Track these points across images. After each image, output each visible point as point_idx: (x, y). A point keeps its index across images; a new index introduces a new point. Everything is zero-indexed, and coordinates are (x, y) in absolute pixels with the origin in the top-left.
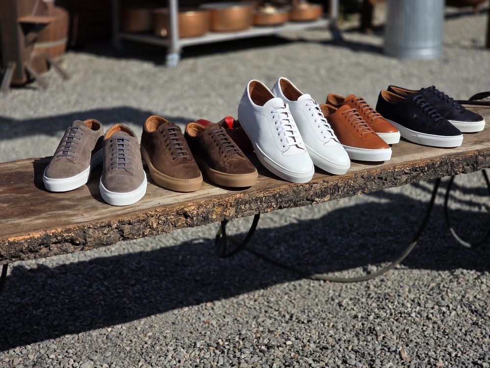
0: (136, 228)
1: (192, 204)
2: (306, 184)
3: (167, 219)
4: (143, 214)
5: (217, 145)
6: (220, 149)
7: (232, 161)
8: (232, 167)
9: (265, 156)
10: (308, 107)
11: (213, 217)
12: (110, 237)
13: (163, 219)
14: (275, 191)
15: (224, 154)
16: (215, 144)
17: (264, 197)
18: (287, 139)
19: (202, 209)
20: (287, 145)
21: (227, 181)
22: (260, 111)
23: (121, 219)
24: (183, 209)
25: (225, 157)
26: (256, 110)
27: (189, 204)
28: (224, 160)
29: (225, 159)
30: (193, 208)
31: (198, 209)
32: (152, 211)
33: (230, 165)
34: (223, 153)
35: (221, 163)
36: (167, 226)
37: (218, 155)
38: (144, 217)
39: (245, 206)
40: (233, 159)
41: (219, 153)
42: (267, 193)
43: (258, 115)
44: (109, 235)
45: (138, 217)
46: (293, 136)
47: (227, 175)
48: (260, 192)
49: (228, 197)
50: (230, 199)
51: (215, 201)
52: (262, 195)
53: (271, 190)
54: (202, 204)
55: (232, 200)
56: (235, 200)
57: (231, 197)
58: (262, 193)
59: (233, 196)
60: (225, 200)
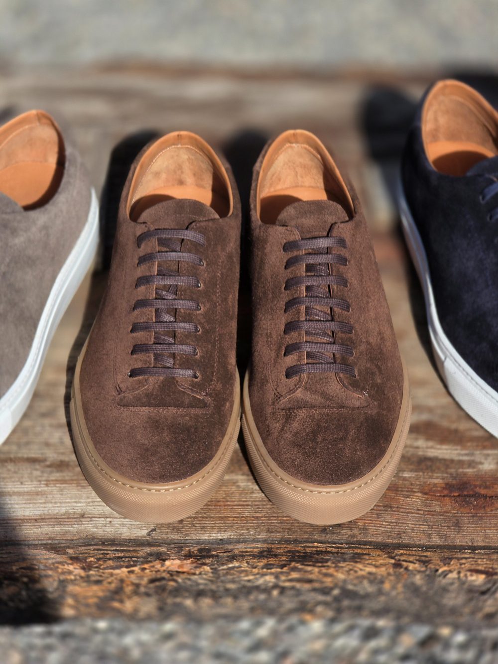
48: (268, 566)
49: (127, 567)
50: (132, 572)
51: (70, 572)
52: (270, 579)
53: (309, 568)
54: (12, 573)
55: (141, 578)
56: (152, 581)
57: (136, 569)
58: (271, 574)
59: (146, 566)
60: (112, 575)
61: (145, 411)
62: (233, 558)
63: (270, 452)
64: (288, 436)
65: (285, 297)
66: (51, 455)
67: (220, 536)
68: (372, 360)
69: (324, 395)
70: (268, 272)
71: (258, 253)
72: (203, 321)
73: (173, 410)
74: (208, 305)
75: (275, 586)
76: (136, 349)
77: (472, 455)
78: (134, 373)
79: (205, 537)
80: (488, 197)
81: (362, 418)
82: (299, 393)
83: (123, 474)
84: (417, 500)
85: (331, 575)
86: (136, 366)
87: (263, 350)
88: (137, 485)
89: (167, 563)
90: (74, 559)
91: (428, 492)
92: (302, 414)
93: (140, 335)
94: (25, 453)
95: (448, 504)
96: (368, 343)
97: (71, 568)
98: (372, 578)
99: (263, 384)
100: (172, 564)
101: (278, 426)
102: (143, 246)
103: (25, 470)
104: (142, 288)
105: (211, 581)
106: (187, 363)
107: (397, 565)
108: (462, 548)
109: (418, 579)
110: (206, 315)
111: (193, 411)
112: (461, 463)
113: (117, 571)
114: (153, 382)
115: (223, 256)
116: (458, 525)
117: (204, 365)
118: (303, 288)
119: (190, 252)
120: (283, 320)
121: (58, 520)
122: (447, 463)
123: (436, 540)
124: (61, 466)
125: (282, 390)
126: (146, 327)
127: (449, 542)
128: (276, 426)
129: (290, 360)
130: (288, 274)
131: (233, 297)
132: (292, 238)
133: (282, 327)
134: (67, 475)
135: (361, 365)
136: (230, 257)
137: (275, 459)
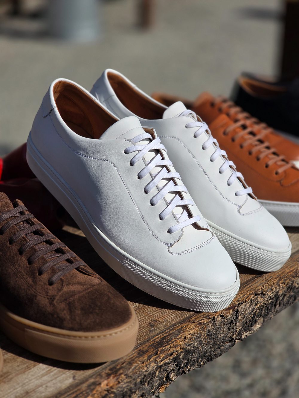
2: (228, 309)
5: (21, 252)
6: (30, 262)
7: (73, 294)
8: (78, 312)
9: (127, 258)
10: (192, 131)
15: (45, 277)
16: (15, 248)
17: (157, 369)
18: (173, 213)
20: (176, 228)
21: (68, 350)
22: (95, 152)
25: (51, 283)
26: (84, 150)
28: (51, 293)
29: (52, 290)
33: (71, 307)
34: (40, 273)
35: (43, 301)
37: (30, 280)
40: (73, 288)
41: (32, 274)
42: (162, 356)
43: (91, 162)
46: (183, 203)
47: (69, 336)
59: (93, 393)
62: (130, 363)
82: (65, 289)
89: (102, 385)
120: (23, 259)
125: (53, 293)
133: (26, 263)
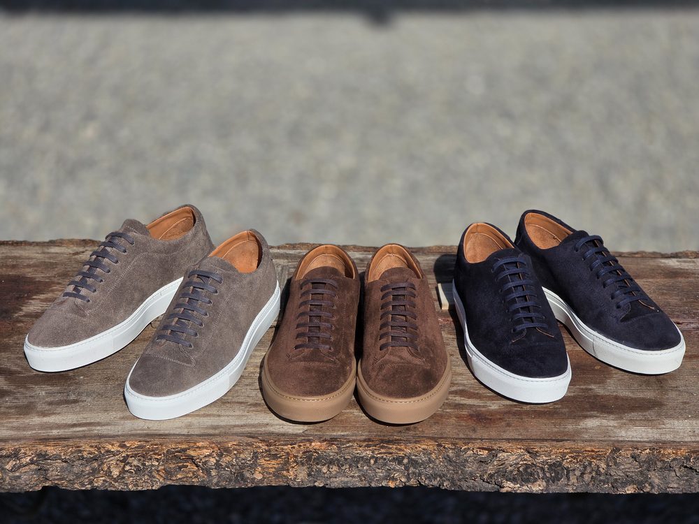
0: (75, 470)
1: (206, 444)
3: (144, 465)
4: (92, 447)
11: (255, 476)
12: (19, 477)
13: (135, 463)
14: (400, 450)
19: (228, 458)
23: (42, 448)
24: (184, 450)
27: (200, 444)
30: (207, 452)
31: (220, 456)
32: (113, 445)
36: (146, 477)
38: (90, 453)
39: (328, 467)
44: (17, 474)
45: (80, 451)
48: (368, 446)
49: (291, 445)
50: (294, 448)
51: (260, 447)
52: (369, 453)
53: (391, 446)
54: (228, 447)
55: (298, 452)
56: (304, 453)
57: (296, 446)
58: (370, 450)
59: (301, 444)
60: (283, 449)
61: (302, 364)
62: (349, 442)
63: (370, 387)
64: (380, 377)
65: (381, 313)
66: (250, 401)
67: (342, 434)
68: (428, 345)
69: (401, 357)
70: (372, 303)
71: (367, 297)
72: (335, 323)
73: (317, 364)
74: (338, 317)
75: (372, 457)
76: (298, 336)
77: (486, 403)
78: (297, 347)
79: (335, 434)
80: (495, 268)
81: (421, 369)
82: (387, 357)
83: (289, 393)
84: (453, 420)
85: (403, 450)
86: (298, 344)
87: (369, 341)
88: (297, 397)
89: (313, 444)
90: (263, 441)
91: (459, 417)
92: (388, 366)
93: (301, 329)
94: (236, 399)
95: (470, 423)
96: (426, 337)
97: (260, 445)
98: (425, 452)
99: (368, 357)
100: (316, 445)
101: (375, 373)
102: (304, 288)
103: (236, 407)
104: (303, 308)
105: (337, 453)
106: (326, 342)
107: (439, 445)
108: (476, 439)
109: (451, 453)
110: (337, 321)
111: (329, 365)
112: (479, 406)
113: (285, 447)
114: (306, 351)
115: (348, 296)
116: (474, 430)
117: (336, 344)
118: (391, 307)
119: (329, 289)
120: (379, 323)
121: (253, 426)
122: (471, 406)
123: (461, 436)
124: (256, 405)
125: (378, 357)
126: (304, 325)
127: (469, 437)
128: (373, 374)
129: (383, 341)
130: (383, 302)
131: (353, 318)
132: (385, 284)
133: (379, 327)
134: (259, 408)
135: (421, 346)
136: (352, 298)
137: (373, 389)
